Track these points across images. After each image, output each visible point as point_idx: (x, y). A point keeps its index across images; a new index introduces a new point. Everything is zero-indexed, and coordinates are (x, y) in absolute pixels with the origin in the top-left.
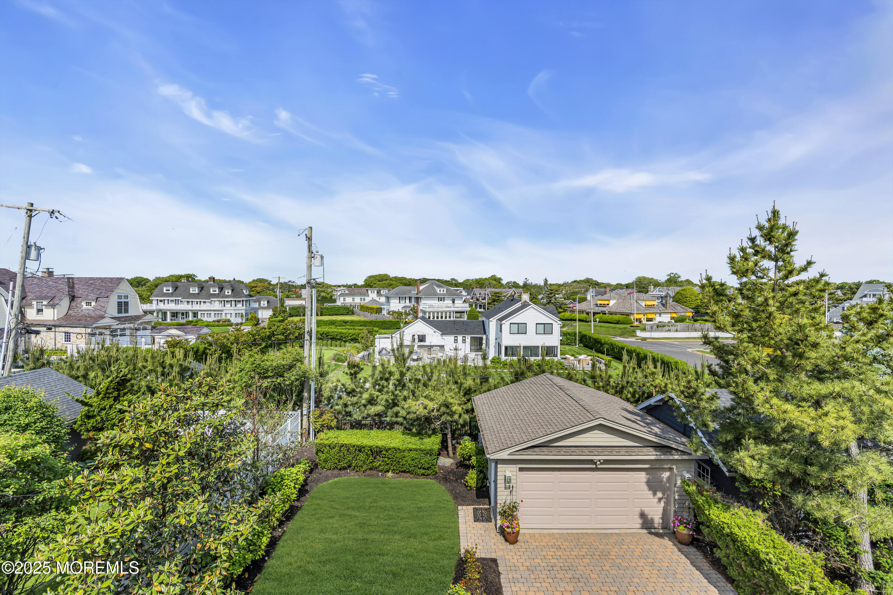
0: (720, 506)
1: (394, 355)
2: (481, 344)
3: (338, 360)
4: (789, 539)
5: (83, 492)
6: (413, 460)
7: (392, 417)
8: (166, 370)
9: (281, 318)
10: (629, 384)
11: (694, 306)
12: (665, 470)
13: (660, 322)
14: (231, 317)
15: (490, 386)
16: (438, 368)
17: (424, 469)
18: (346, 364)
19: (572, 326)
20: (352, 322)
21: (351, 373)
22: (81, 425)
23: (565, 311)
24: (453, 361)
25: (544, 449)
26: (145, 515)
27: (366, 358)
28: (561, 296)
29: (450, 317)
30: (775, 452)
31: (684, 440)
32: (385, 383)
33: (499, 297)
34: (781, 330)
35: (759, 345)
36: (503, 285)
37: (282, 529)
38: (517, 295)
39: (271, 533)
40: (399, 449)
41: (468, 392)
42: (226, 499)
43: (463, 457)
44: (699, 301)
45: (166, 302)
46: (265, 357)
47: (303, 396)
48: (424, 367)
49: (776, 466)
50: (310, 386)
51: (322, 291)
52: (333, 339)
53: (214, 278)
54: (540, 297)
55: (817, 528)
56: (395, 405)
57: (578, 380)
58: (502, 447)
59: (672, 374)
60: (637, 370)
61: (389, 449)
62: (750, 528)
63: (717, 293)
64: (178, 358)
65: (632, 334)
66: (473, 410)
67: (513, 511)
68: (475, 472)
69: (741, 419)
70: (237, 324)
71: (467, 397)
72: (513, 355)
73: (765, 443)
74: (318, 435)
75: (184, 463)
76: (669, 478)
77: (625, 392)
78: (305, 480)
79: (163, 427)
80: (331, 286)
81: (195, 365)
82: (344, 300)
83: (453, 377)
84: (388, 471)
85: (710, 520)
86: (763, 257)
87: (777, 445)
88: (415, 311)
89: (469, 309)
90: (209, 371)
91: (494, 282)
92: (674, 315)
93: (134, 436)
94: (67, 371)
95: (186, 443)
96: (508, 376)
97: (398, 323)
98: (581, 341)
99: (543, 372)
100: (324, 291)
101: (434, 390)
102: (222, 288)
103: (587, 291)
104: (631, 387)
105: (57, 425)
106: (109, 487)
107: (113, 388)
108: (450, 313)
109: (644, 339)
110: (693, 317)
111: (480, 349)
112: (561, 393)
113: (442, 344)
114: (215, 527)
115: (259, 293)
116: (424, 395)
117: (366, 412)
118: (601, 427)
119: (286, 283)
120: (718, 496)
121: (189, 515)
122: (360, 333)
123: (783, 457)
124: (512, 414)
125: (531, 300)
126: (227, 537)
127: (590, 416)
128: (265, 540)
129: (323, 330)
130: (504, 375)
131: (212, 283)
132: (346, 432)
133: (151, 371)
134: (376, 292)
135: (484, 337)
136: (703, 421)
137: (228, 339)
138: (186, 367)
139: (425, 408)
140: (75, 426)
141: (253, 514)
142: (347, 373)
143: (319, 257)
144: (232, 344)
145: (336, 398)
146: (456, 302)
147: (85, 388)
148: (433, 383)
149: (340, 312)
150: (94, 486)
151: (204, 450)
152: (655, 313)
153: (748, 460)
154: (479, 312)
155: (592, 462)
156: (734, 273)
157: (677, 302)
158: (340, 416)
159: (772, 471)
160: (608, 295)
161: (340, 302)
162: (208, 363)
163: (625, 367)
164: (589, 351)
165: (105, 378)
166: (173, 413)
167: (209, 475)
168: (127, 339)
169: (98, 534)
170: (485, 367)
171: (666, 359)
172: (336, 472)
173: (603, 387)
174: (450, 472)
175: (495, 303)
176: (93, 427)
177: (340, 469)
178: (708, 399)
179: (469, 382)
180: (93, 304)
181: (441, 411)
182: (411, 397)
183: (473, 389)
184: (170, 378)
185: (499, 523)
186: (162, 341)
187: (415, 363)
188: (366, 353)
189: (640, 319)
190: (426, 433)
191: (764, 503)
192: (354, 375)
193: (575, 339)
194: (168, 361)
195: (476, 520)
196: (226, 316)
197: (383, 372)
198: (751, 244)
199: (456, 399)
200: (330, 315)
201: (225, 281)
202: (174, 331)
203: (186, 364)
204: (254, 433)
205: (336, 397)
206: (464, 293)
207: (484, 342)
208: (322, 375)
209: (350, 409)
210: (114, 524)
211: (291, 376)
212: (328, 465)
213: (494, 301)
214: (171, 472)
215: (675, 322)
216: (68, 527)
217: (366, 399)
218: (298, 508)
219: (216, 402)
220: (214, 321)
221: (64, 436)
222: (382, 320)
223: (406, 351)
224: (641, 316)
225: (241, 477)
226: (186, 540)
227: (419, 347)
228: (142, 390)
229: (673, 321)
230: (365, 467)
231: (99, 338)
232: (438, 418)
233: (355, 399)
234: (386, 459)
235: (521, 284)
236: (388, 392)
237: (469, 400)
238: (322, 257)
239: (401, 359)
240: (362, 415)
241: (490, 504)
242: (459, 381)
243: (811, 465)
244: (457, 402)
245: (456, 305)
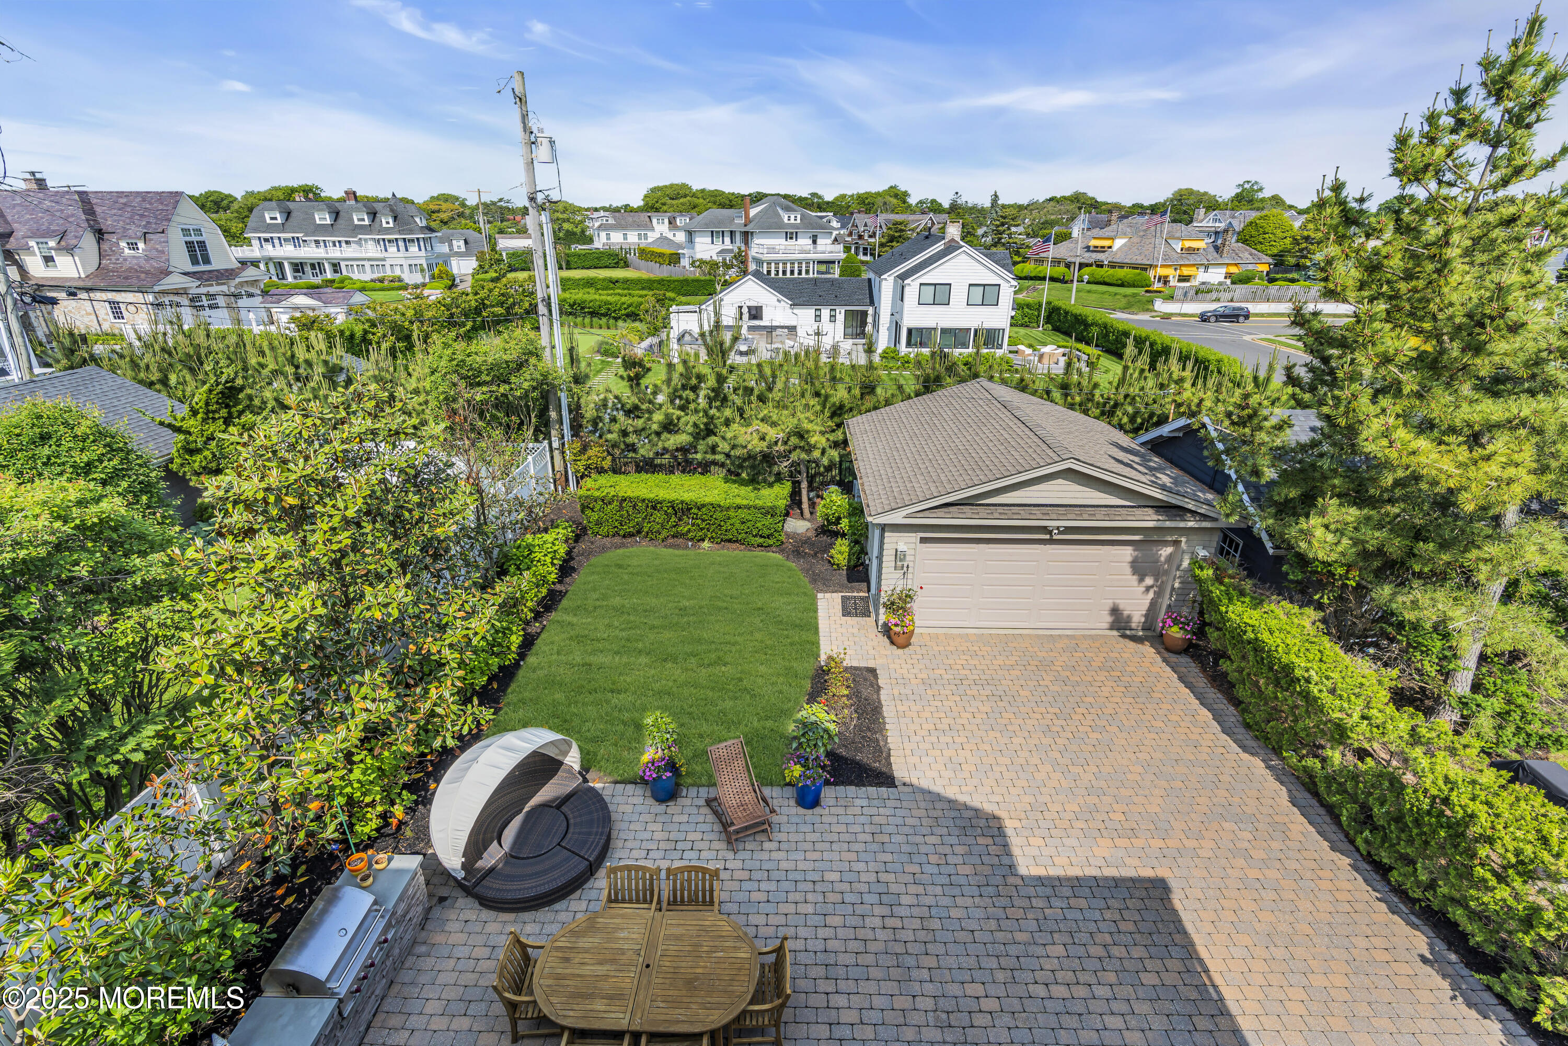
0: (1247, 600)
1: (705, 344)
2: (864, 323)
3: (606, 353)
4: (1348, 649)
5: (202, 572)
6: (743, 523)
7: (706, 453)
8: (301, 371)
9: (495, 275)
10: (1128, 400)
11: (1276, 251)
12: (1165, 543)
13: (1203, 283)
14: (402, 271)
15: (878, 401)
16: (785, 368)
17: (761, 536)
18: (619, 360)
19: (1035, 289)
20: (626, 281)
21: (629, 376)
22: (182, 465)
23: (1025, 260)
24: (813, 355)
25: (966, 509)
26: (314, 608)
27: (656, 349)
28: (1021, 229)
29: (807, 272)
30: (1368, 519)
31: (1210, 496)
32: (692, 396)
33: (902, 231)
34: (1454, 297)
35: (1401, 327)
36: (910, 206)
37: (541, 623)
38: (936, 226)
39: (523, 629)
40: (719, 506)
41: (839, 412)
42: (442, 581)
43: (827, 520)
44: (1288, 241)
45: (276, 242)
46: (473, 348)
47: (549, 417)
48: (759, 365)
49: (1363, 542)
50: (559, 400)
51: (564, 221)
52: (593, 314)
53: (354, 193)
54: (980, 232)
55: (1400, 634)
56: (710, 432)
57: (1036, 391)
58: (894, 505)
59: (1210, 383)
60: (1147, 374)
61: (703, 506)
62: (1288, 633)
63: (1347, 218)
64: (317, 348)
65: (1147, 306)
66: (845, 442)
67: (906, 603)
68: (846, 542)
69: (1325, 464)
70: (416, 287)
71: (836, 419)
72: (922, 345)
73: (1355, 504)
74: (582, 483)
75: (361, 527)
76: (1170, 558)
77: (1119, 413)
78: (569, 553)
79: (309, 470)
80: (580, 209)
81: (349, 361)
82: (608, 239)
83: (812, 384)
84: (703, 540)
85: (1224, 619)
86: (1471, 136)
87: (1374, 508)
88: (741, 260)
89: (843, 256)
90: (377, 373)
91: (894, 201)
92: (1233, 270)
93: (263, 485)
94: (130, 373)
95: (354, 497)
96: (911, 386)
97: (711, 283)
98: (1048, 320)
99: (976, 376)
100: (568, 220)
101: (778, 407)
102: (375, 214)
103: (1072, 219)
104: (1130, 404)
105: (140, 465)
106: (243, 564)
107: (217, 403)
108: (808, 263)
109: (1167, 317)
110: (1268, 274)
111: (862, 334)
112: (1004, 415)
113: (793, 323)
114: (433, 622)
115: (445, 223)
116: (761, 416)
117: (660, 444)
118: (1069, 474)
119: (494, 203)
120: (1248, 585)
121: (386, 605)
122: (641, 304)
123: (1380, 526)
124: (914, 450)
125: (963, 239)
126: (451, 637)
127: (1052, 454)
128: (516, 640)
129: (574, 297)
130: (902, 382)
131: (353, 202)
132: (628, 478)
133: (275, 373)
134: (666, 221)
135: (871, 311)
136: (1254, 465)
137: (403, 315)
138: (335, 365)
139: (763, 439)
140: (174, 467)
141: (490, 603)
142: (622, 377)
143: (545, 142)
144: (412, 323)
145: (607, 420)
146: (819, 241)
147: (169, 403)
148: (776, 395)
149: (601, 263)
150: (219, 564)
151: (389, 508)
152: (1197, 266)
153: (1319, 532)
154: (862, 262)
155: (1044, 529)
156: (1397, 173)
157: (1245, 242)
158: (617, 452)
159: (1354, 550)
160: (1113, 227)
161: (600, 242)
162: (373, 358)
163: (1126, 368)
164: (1060, 338)
165: (199, 384)
166: (321, 446)
167: (408, 545)
168: (223, 313)
169: (246, 634)
170: (871, 367)
171: (1201, 354)
172: (617, 540)
173: (1080, 405)
174: (805, 542)
175: (894, 244)
176: (204, 468)
177: (624, 536)
178: (1274, 427)
179: (840, 394)
180: (141, 245)
181: (790, 443)
182: (738, 419)
183: (848, 406)
184: (312, 384)
185: (882, 618)
186: (284, 318)
187: (744, 359)
188: (655, 340)
189: (1166, 277)
190: (765, 481)
191: (1322, 597)
192: (635, 381)
193: (1039, 316)
194: (301, 354)
195: (846, 613)
196: (392, 271)
197: (686, 376)
198: (1451, 105)
199: (817, 424)
200: (583, 268)
201: (377, 200)
202: (301, 300)
203: (334, 360)
204: (471, 481)
205: (607, 418)
206: (835, 224)
207: (870, 319)
208: (578, 380)
209: (632, 439)
210: (267, 619)
211: (523, 382)
212: (604, 530)
213: (892, 239)
214: (340, 542)
215: (1233, 283)
216: (197, 623)
217: (660, 423)
218: (562, 594)
219: (394, 427)
220: (372, 281)
221: (158, 483)
222: (682, 278)
223: (727, 337)
224: (1169, 272)
225: (462, 547)
226: (391, 640)
227: (751, 328)
228: (270, 406)
229: (1228, 281)
230: (664, 533)
231: (169, 312)
232: (786, 455)
233: (640, 423)
234: (699, 521)
235: (946, 205)
236: (696, 411)
237: (839, 426)
238: (552, 142)
239: (719, 351)
240: (655, 449)
241: (869, 591)
242: (823, 392)
243: (1425, 540)
244: (818, 428)
245: (819, 248)
